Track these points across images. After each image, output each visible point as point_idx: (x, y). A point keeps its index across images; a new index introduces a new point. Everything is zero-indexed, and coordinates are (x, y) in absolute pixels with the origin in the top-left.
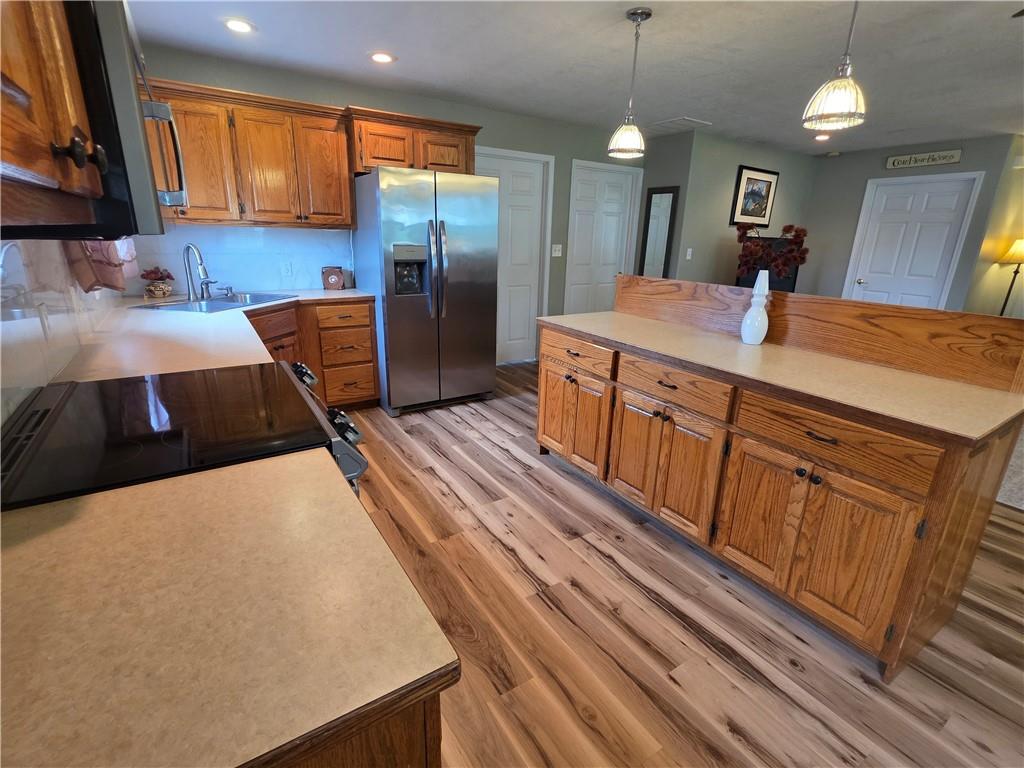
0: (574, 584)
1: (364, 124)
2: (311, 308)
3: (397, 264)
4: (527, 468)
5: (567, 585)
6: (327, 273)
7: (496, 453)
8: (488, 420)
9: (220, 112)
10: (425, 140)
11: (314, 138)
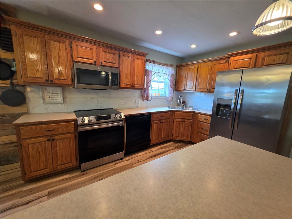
1: (233, 58)
9: (196, 67)
10: (263, 56)
11: (217, 67)
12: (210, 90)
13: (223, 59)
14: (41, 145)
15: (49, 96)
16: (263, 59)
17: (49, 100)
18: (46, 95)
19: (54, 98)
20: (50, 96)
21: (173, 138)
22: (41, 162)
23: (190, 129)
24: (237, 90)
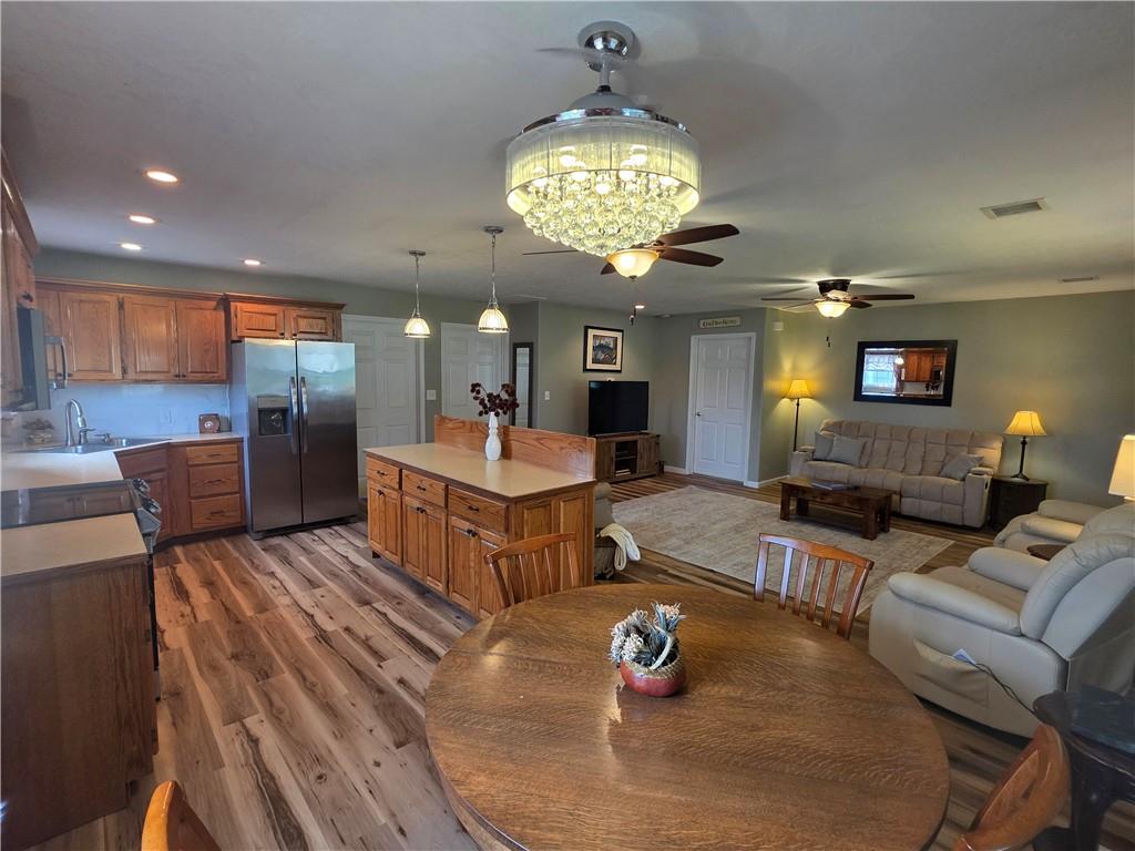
0: (347, 629)
1: (239, 304)
2: (182, 449)
3: (260, 411)
4: (355, 568)
5: (341, 631)
6: (203, 419)
7: (336, 561)
8: (343, 537)
10: (294, 315)
11: (195, 315)
12: (184, 376)
16: (295, 320)
24: (293, 377)
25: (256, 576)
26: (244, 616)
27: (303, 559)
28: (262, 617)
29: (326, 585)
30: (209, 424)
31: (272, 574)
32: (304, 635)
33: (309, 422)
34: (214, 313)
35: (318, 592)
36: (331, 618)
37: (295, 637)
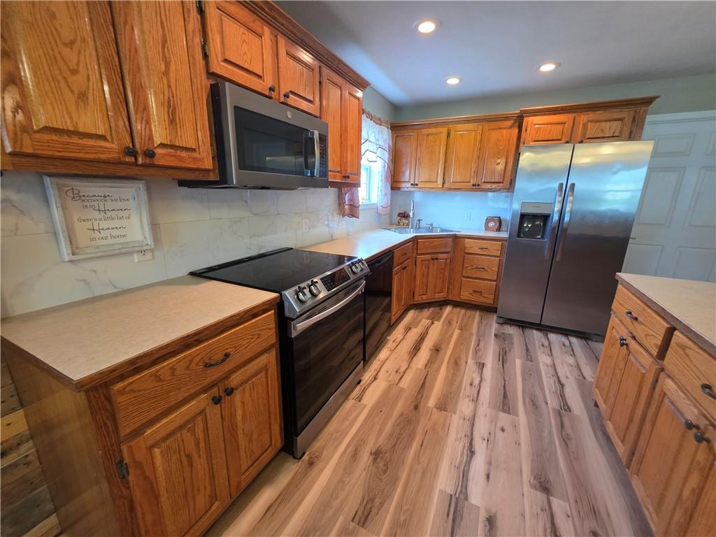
0: (491, 521)
1: (532, 118)
2: (462, 240)
3: (523, 215)
4: (565, 407)
6: (488, 220)
9: (444, 130)
10: (586, 120)
11: (495, 135)
12: (478, 185)
13: (506, 118)
14: (192, 431)
15: (89, 225)
16: (585, 126)
17: (94, 243)
18: (80, 220)
19: (115, 233)
20: (96, 224)
21: (415, 300)
22: (198, 490)
23: (447, 274)
24: (562, 184)
25: (470, 361)
26: (428, 402)
27: (518, 362)
28: (437, 415)
29: (517, 415)
30: (491, 224)
31: (482, 366)
32: (444, 482)
33: (569, 232)
34: (509, 130)
35: (504, 419)
36: (488, 477)
37: (435, 474)
